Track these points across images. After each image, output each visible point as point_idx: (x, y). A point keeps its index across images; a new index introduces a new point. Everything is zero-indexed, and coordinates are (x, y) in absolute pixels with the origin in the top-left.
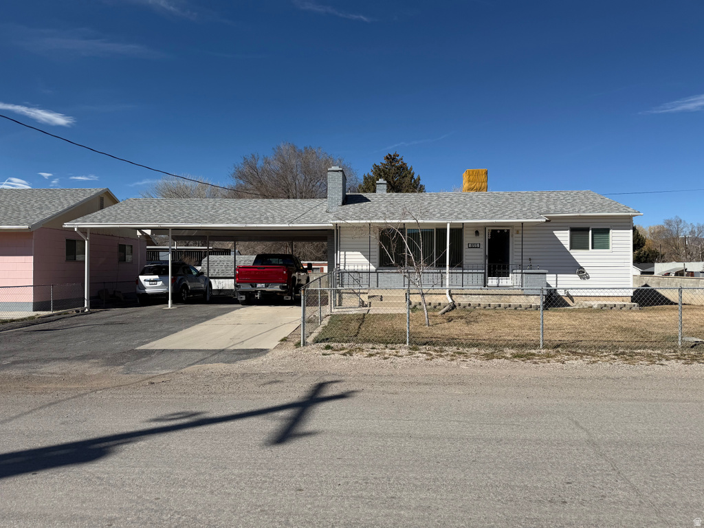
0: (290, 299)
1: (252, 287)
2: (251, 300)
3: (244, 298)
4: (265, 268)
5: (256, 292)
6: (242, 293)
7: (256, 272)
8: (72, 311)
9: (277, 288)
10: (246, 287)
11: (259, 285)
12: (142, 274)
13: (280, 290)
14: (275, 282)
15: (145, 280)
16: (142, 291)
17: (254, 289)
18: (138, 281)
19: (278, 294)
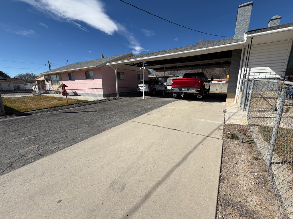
0: (201, 97)
1: (180, 90)
2: (179, 97)
3: (176, 95)
4: (187, 80)
5: (182, 93)
6: (175, 93)
7: (182, 82)
8: (112, 98)
9: (194, 91)
10: (177, 90)
11: (183, 89)
12: (139, 84)
13: (196, 92)
14: (193, 87)
15: (140, 86)
16: (139, 91)
17: (181, 91)
18: (138, 87)
19: (195, 94)
